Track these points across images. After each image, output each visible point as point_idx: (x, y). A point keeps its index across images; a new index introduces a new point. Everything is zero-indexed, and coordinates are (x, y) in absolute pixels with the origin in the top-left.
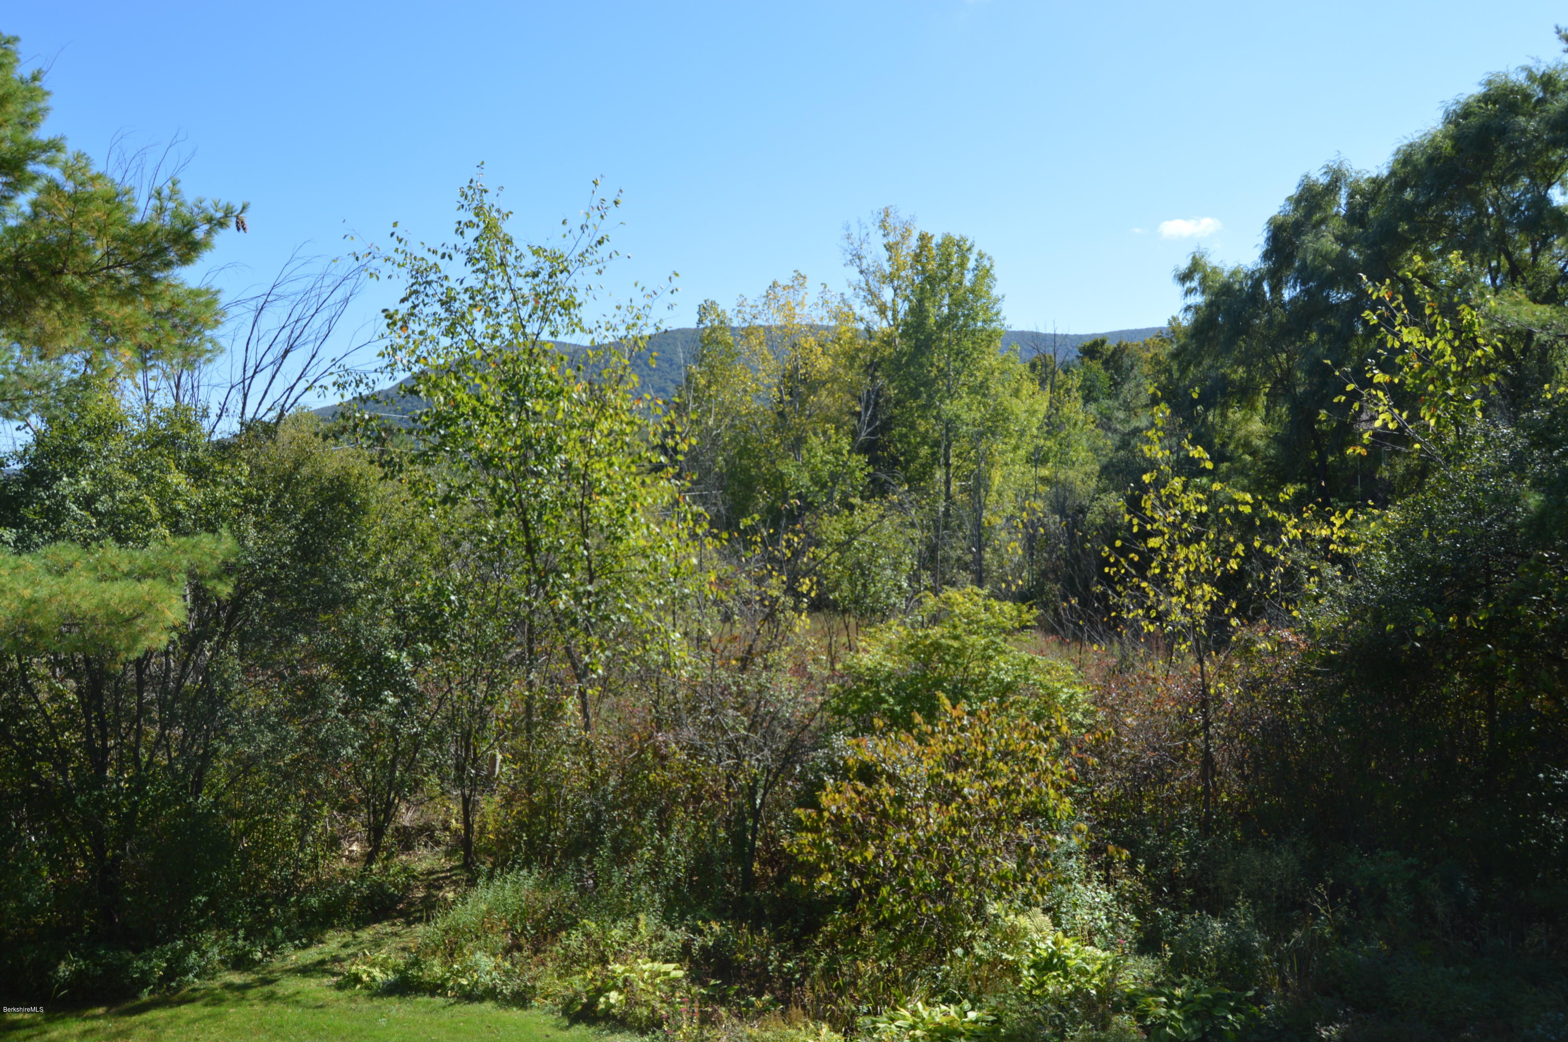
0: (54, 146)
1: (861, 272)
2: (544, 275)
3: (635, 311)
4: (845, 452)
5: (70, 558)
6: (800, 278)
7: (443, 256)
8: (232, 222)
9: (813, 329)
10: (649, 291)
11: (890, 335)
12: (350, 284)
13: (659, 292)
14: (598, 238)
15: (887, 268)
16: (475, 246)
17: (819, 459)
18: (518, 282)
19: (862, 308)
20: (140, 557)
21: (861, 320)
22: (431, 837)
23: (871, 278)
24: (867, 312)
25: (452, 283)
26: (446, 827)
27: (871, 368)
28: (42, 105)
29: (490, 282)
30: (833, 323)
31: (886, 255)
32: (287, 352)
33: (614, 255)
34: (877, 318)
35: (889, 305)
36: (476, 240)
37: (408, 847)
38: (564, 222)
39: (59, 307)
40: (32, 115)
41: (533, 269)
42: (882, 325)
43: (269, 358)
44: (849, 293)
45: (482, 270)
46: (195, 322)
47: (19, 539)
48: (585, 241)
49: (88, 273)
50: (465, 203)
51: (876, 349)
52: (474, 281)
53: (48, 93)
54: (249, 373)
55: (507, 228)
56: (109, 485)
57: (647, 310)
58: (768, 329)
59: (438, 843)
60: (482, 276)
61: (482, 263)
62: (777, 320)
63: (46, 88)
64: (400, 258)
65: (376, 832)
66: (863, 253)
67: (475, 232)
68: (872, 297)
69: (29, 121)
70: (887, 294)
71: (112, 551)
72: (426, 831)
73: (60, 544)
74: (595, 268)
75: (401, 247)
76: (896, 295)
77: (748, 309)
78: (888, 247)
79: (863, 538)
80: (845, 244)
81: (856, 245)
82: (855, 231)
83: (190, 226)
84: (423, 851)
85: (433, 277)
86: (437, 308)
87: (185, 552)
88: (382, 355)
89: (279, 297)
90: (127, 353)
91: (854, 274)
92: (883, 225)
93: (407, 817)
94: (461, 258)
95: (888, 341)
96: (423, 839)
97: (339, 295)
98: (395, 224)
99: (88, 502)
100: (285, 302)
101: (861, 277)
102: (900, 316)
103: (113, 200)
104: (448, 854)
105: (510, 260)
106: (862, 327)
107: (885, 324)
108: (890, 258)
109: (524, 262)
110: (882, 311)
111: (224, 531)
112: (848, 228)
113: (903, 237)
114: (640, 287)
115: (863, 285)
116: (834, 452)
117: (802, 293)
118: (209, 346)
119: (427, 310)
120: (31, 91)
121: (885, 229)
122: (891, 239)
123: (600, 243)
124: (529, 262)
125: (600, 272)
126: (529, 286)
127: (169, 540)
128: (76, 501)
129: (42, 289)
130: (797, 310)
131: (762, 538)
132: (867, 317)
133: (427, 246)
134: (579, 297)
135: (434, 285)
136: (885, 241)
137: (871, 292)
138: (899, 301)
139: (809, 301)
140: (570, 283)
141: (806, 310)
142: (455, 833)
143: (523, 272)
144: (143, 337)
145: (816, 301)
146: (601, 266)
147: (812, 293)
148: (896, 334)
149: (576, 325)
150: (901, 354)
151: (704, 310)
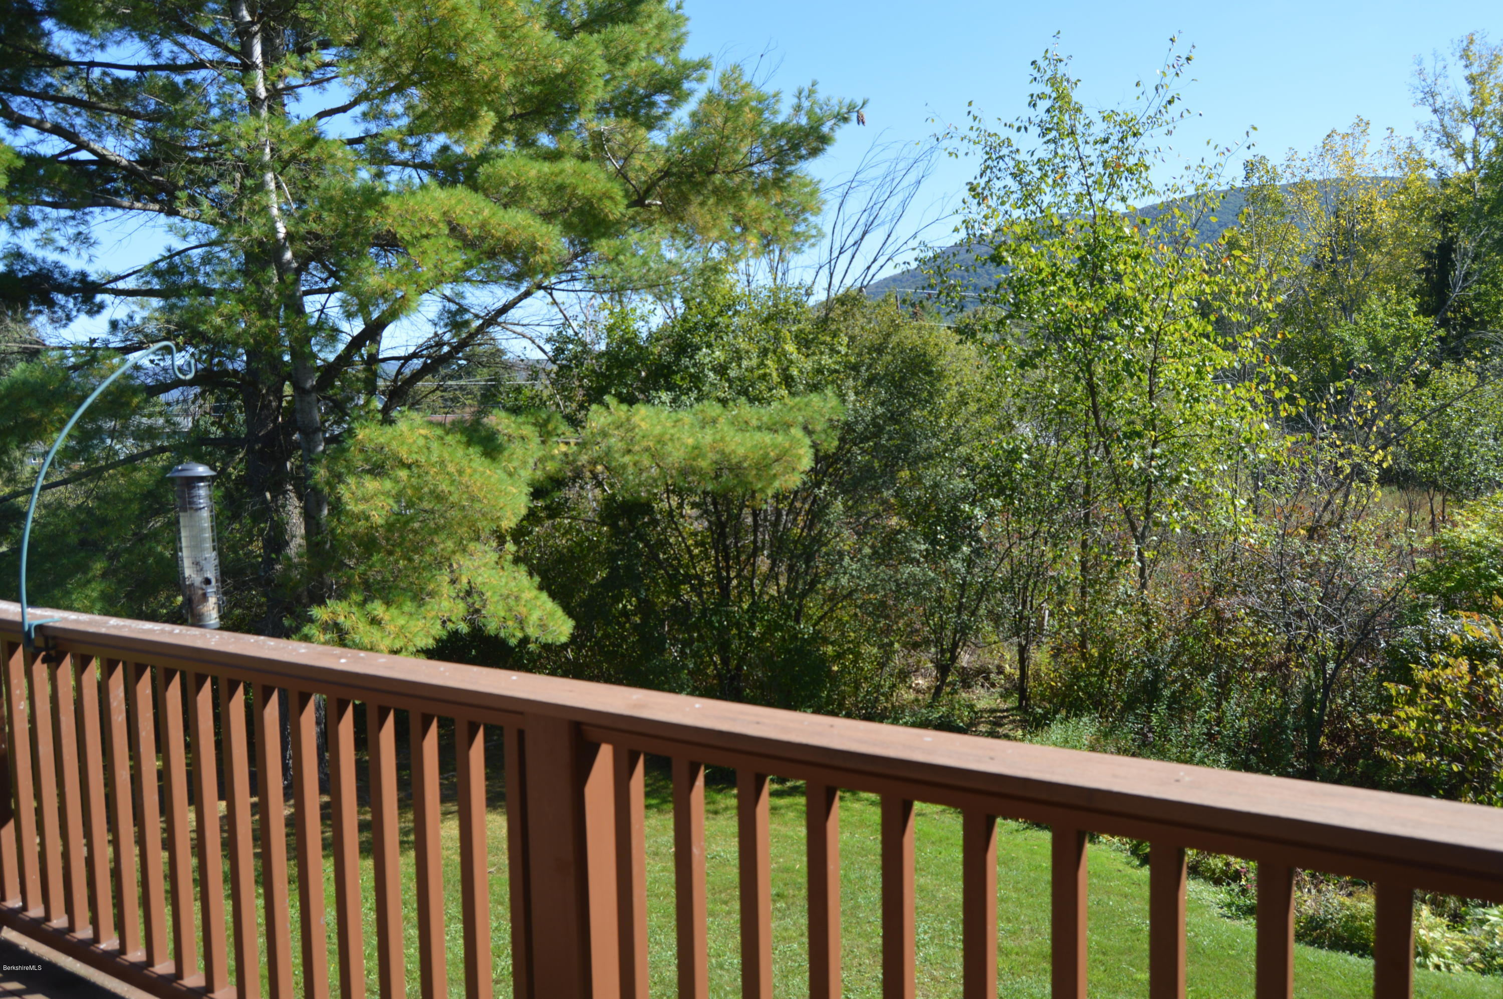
0: (703, 65)
1: (1435, 111)
2: (1114, 140)
3: (1206, 170)
4: (1410, 314)
5: (714, 414)
6: (1363, 125)
7: (1019, 129)
8: (854, 116)
9: (1376, 180)
10: (1221, 148)
11: (1469, 180)
12: (921, 166)
13: (1233, 148)
14: (1168, 98)
15: (1468, 103)
16: (1046, 117)
17: (1379, 322)
18: (1086, 150)
19: (1433, 152)
20: (766, 413)
21: (1433, 166)
22: (987, 678)
23: (1446, 118)
24: (1442, 157)
25: (1023, 156)
26: (1000, 670)
27: (1444, 219)
28: (683, 30)
29: (1060, 151)
30: (1398, 174)
31: (1468, 88)
32: (865, 233)
33: (1185, 114)
34: (1451, 161)
35: (1468, 146)
36: (1048, 111)
37: (967, 686)
38: (1138, 84)
39: (711, 201)
40: (678, 40)
41: (1103, 135)
42: (1458, 170)
43: (851, 241)
44: (1418, 136)
45: (1054, 141)
46: (803, 210)
47: (674, 401)
48: (1159, 102)
49: (734, 171)
50: (1038, 75)
51: (1449, 199)
52: (1044, 152)
53: (687, 19)
54: (835, 254)
55: (1077, 96)
56: (738, 356)
57: (1220, 169)
58: (1322, 184)
59: (993, 685)
60: (1052, 146)
61: (1054, 134)
62: (1334, 172)
63: (687, 15)
64: (973, 135)
65: (943, 670)
66: (1438, 89)
67: (1047, 103)
68: (1448, 139)
69: (676, 45)
70: (1467, 134)
71: (744, 409)
72: (983, 672)
73: (706, 402)
74: (1165, 129)
75: (976, 125)
76: (1478, 132)
77: (1298, 163)
78: (1471, 80)
79: (1459, 404)
80: (1416, 81)
81: (1429, 81)
82: (1429, 66)
83: (820, 122)
84: (979, 691)
85: (1005, 151)
86: (1010, 181)
87: (799, 410)
88: (956, 230)
89: (861, 183)
90: (753, 241)
91: (1426, 115)
92: (1465, 54)
93: (965, 659)
94: (1035, 131)
95: (1467, 185)
96: (981, 680)
97: (912, 177)
98: (970, 104)
99: (721, 370)
100: (866, 187)
101: (1435, 118)
102: (1483, 157)
103: (765, 103)
104: (1005, 696)
105: (1080, 129)
106: (1431, 174)
107: (1462, 168)
108: (1472, 93)
109: (1093, 129)
110: (1459, 154)
111: (829, 391)
112: (1420, 63)
113: (1490, 68)
114: (1212, 145)
115: (1437, 126)
116: (1397, 314)
117: (1363, 141)
118: (814, 232)
119: (999, 184)
120: (676, 18)
121: (1468, 57)
122: (1475, 70)
123: (1170, 102)
124: (1099, 130)
125: (1169, 133)
126: (1098, 153)
127: (787, 400)
128: (713, 369)
129: (698, 187)
130: (1358, 160)
131: (1328, 404)
132: (1440, 162)
133: (1004, 121)
134: (1148, 160)
135: (1007, 159)
136: (1467, 72)
137: (1447, 135)
138: (1482, 140)
139: (1370, 149)
140: (1139, 146)
141: (1367, 159)
142: (1008, 678)
143: (1091, 140)
144: (767, 226)
145: (1379, 148)
146: (1171, 127)
147: (1375, 141)
148: (1477, 178)
149: (1147, 190)
150: (1483, 201)
151: (1250, 168)
